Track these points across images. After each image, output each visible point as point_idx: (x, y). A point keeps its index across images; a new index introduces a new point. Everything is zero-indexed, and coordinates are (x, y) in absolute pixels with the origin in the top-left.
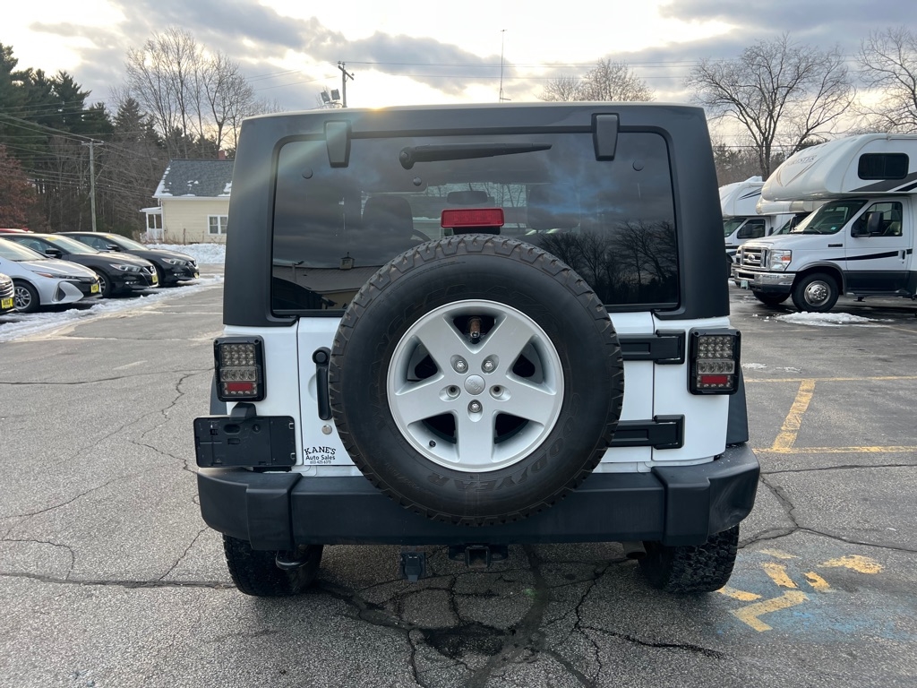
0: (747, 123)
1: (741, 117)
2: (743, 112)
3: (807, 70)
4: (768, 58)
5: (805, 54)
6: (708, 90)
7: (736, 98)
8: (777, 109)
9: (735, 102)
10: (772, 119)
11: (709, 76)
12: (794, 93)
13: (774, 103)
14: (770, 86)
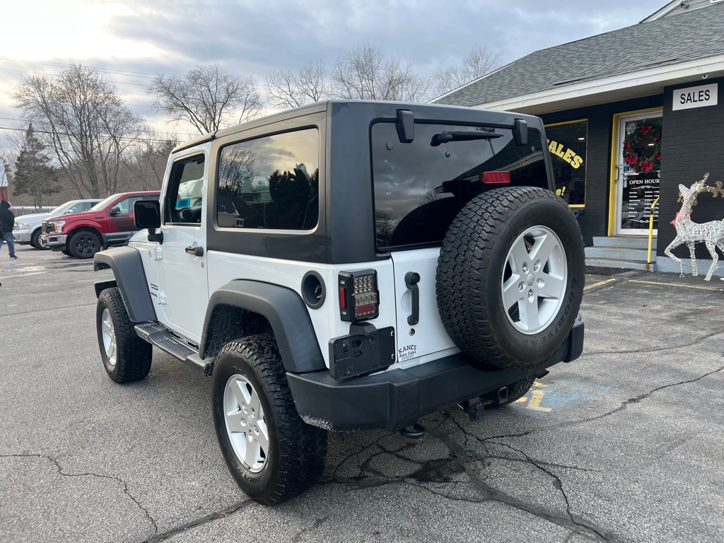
0: (197, 126)
1: (192, 121)
2: (194, 117)
3: (234, 92)
4: (207, 80)
5: (231, 81)
6: (166, 98)
7: (187, 106)
8: (217, 117)
9: (187, 109)
10: (214, 124)
11: (166, 88)
12: (227, 107)
13: (215, 113)
14: (210, 100)
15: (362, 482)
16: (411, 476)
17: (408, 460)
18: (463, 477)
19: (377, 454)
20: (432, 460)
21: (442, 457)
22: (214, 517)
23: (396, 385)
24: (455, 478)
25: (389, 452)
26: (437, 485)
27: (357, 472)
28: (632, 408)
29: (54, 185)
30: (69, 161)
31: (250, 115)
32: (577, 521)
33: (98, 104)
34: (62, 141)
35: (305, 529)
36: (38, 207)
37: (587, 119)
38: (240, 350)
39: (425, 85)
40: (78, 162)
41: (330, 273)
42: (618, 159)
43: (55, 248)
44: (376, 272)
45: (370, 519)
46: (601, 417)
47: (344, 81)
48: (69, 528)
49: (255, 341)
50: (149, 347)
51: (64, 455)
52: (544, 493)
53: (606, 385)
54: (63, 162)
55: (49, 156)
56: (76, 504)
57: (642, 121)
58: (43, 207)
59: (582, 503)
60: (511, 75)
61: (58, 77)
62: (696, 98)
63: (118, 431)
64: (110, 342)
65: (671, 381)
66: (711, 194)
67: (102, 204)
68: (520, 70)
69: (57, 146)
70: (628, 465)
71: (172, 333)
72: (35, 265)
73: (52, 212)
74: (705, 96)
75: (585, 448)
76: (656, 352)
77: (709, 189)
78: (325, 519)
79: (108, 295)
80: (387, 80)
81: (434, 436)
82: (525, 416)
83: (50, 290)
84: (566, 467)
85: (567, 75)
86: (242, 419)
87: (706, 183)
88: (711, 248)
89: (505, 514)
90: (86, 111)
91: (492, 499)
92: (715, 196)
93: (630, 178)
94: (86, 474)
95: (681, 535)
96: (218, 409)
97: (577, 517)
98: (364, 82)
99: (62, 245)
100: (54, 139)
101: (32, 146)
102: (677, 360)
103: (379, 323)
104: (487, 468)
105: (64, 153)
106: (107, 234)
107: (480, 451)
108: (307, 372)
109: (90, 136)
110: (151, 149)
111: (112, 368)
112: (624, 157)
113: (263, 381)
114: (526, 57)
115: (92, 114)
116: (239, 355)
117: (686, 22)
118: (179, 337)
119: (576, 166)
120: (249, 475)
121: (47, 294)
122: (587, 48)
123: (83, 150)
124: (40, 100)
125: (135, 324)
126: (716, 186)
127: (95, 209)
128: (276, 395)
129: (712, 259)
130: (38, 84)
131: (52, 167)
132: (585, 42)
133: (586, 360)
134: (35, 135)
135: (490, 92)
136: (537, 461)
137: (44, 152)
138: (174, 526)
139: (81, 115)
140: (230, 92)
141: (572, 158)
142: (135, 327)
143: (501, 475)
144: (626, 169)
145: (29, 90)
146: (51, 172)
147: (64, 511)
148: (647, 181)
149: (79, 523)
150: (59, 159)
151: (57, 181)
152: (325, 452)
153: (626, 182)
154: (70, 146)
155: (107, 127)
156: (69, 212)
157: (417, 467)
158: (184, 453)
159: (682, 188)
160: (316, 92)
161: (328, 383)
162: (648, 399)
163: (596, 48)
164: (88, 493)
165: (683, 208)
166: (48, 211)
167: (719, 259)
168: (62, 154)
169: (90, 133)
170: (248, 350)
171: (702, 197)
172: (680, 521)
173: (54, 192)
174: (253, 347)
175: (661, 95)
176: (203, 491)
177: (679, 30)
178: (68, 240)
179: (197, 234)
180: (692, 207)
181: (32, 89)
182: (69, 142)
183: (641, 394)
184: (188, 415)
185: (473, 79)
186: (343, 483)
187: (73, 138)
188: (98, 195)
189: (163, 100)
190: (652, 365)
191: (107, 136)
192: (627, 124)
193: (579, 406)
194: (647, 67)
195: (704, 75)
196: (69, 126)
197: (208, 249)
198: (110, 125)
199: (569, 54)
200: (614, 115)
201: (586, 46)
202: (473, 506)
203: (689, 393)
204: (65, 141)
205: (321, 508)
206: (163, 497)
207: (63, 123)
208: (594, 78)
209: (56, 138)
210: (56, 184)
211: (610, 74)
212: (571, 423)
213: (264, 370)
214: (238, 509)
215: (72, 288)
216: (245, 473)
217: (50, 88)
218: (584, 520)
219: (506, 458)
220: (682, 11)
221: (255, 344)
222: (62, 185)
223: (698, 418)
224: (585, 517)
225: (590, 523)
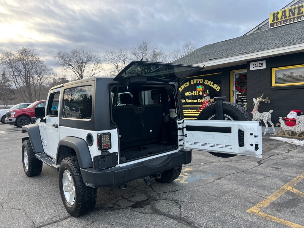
0: (75, 72)
1: (73, 70)
2: (73, 68)
3: (90, 58)
4: (79, 53)
5: (89, 54)
7: (71, 64)
8: (83, 68)
9: (70, 65)
10: (82, 71)
11: (62, 57)
12: (87, 65)
13: (82, 67)
14: (80, 62)
15: (112, 209)
16: (130, 206)
17: (131, 201)
18: (149, 206)
19: (120, 200)
20: (139, 201)
21: (143, 200)
22: (57, 221)
23: (115, 171)
24: (145, 207)
25: (125, 199)
26: (138, 209)
27: (111, 205)
28: (216, 182)
29: (13, 96)
30: (20, 87)
31: (97, 67)
32: (182, 219)
33: (33, 63)
34: (17, 78)
35: (88, 224)
36: (6, 106)
37: (221, 73)
38: (67, 161)
39: (169, 56)
40: (24, 87)
41: (95, 134)
42: (233, 88)
43: (11, 123)
44: (110, 133)
45: (111, 221)
46: (205, 185)
47: (135, 54)
48: (3, 226)
49: (73, 158)
50: (41, 163)
51: (5, 202)
52: (174, 210)
53: (211, 174)
54: (17, 87)
55: (12, 84)
56: (7, 218)
57: (241, 73)
58: (8, 106)
59: (186, 213)
60: (194, 55)
61: (16, 53)
62: (258, 66)
63: (26, 194)
64: (26, 161)
65: (235, 172)
66: (264, 102)
67: (32, 105)
68: (198, 53)
69: (15, 80)
70: (206, 201)
71: (49, 156)
72: (2, 131)
73: (11, 108)
74: (261, 65)
75: (194, 195)
76: (234, 162)
77: (264, 100)
78: (95, 221)
79: (26, 142)
80: (152, 54)
81: (143, 193)
82: (178, 185)
83: (7, 141)
84: (185, 202)
85: (213, 56)
86: (69, 186)
87: (263, 98)
88: (265, 122)
89: (158, 217)
90: (28, 66)
91: (156, 213)
92: (266, 102)
93: (238, 95)
94: (12, 209)
95: (214, 222)
96: (61, 183)
97: (182, 217)
98: (143, 55)
99: (14, 122)
100: (14, 77)
101: (5, 80)
102: (240, 165)
103: (111, 151)
104: (158, 203)
105: (18, 83)
106: (33, 118)
107: (157, 198)
108: (87, 168)
109: (29, 76)
110: (55, 81)
111: (26, 171)
112: (235, 87)
113: (73, 172)
114: (201, 48)
115: (30, 67)
116: (66, 163)
117: (259, 36)
118: (52, 159)
119: (218, 90)
120: (70, 206)
121: (6, 142)
122: (223, 45)
123: (26, 82)
124: (8, 62)
125: (36, 153)
126: (266, 99)
127: (28, 107)
128: (77, 177)
129: (266, 126)
130: (8, 55)
131: (13, 89)
132: (223, 42)
133: (208, 165)
134: (6, 76)
135: (185, 62)
136: (176, 200)
137: (10, 83)
138: (41, 225)
139: (26, 67)
140: (88, 59)
141: (216, 87)
142: (36, 154)
143: (162, 206)
144: (236, 92)
145: (4, 57)
146: (12, 91)
147: (3, 221)
148: (244, 96)
149: (7, 224)
150: (16, 86)
151: (14, 95)
152: (96, 197)
153: (237, 97)
154: (21, 81)
155: (37, 73)
156: (18, 108)
157: (133, 203)
158: (49, 201)
159: (254, 99)
160: (124, 59)
161: (93, 171)
162: (224, 178)
163: (226, 45)
164: (12, 215)
165: (255, 107)
166: (9, 108)
167: (268, 126)
168: (17, 84)
169: (29, 75)
170: (69, 161)
171: (261, 103)
172: (216, 218)
173: (13, 99)
174: (71, 160)
175: (246, 64)
176: (54, 213)
177: (255, 39)
178: (16, 120)
179: (56, 120)
180: (258, 107)
181: (5, 57)
182: (20, 79)
183: (222, 176)
184: (54, 188)
185: (187, 53)
186: (105, 209)
187: (22, 77)
188: (32, 100)
189: (61, 61)
190: (230, 167)
191: (37, 76)
192: (236, 74)
193: (198, 181)
194: (239, 54)
195: (259, 58)
196: (21, 72)
197: (60, 125)
198: (38, 72)
199: (216, 47)
200: (231, 71)
201: (223, 44)
202: (148, 215)
203: (239, 176)
204: (18, 78)
205: (95, 218)
206: (39, 215)
207: (18, 71)
208: (221, 58)
209: (15, 77)
210: (14, 96)
211: (227, 56)
212: (193, 187)
213: (74, 168)
214: (65, 219)
215: (16, 140)
216: (69, 206)
217: (13, 57)
218: (184, 219)
219: (165, 200)
220: (258, 31)
221: (72, 159)
222: (16, 96)
223: (238, 185)
224: (185, 217)
225: (186, 219)
